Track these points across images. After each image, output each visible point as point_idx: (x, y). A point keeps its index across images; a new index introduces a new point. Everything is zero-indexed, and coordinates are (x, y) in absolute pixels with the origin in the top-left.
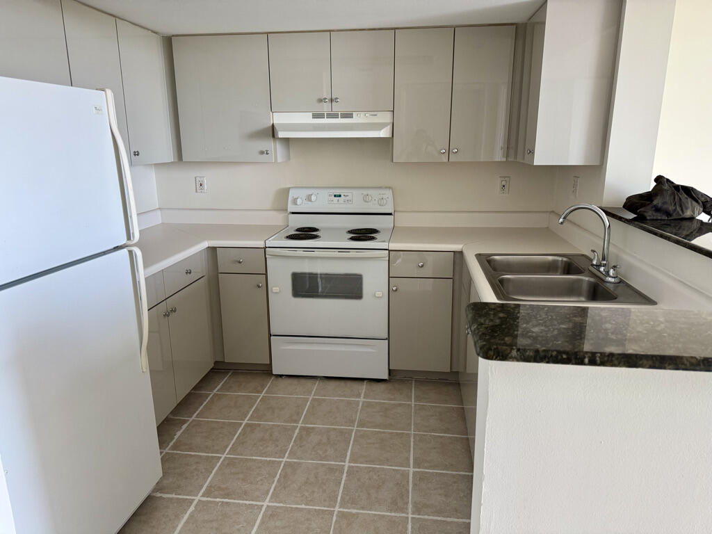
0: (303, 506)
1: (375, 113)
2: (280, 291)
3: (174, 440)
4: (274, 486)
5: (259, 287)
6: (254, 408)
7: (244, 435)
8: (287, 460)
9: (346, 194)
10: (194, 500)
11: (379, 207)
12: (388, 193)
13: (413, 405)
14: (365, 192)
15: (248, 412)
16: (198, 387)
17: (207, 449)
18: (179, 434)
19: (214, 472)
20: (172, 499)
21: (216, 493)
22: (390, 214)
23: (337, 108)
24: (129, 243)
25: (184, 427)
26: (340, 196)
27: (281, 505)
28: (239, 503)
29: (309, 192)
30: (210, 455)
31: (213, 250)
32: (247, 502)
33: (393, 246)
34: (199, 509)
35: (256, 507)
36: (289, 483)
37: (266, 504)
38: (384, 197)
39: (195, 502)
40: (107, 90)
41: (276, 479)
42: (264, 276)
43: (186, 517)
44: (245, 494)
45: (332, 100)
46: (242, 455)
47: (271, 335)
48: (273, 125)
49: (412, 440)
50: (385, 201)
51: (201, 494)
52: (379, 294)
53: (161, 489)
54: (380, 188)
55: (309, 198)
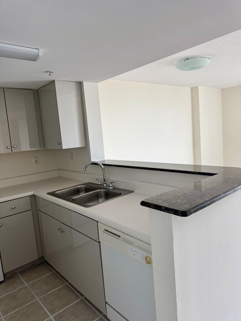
13: (28, 286)
49: (40, 302)
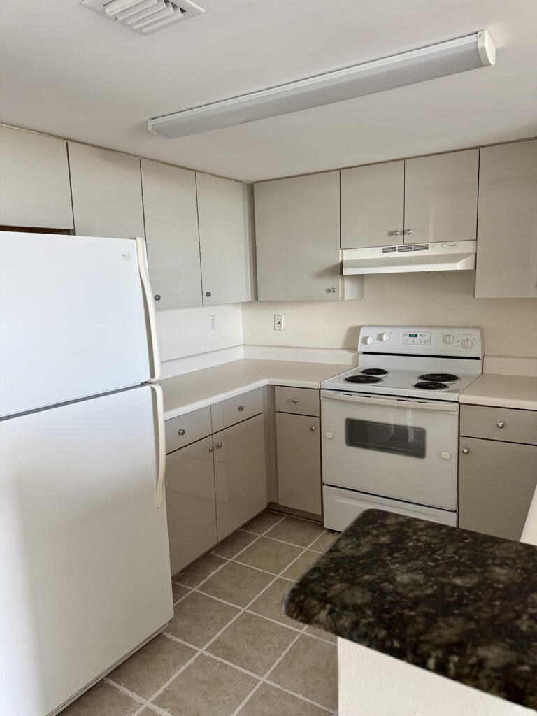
0: (300, 696)
1: (455, 243)
2: (333, 438)
3: (206, 580)
4: (279, 660)
5: (312, 430)
6: (293, 562)
7: (271, 591)
8: (306, 633)
9: (423, 334)
10: (197, 651)
11: (463, 349)
12: (476, 334)
14: (446, 332)
15: (285, 565)
16: (247, 526)
17: (230, 597)
18: (213, 573)
19: (227, 625)
20: (178, 644)
21: (221, 650)
22: (478, 359)
23: (409, 240)
24: (152, 380)
25: (221, 567)
26: (416, 336)
27: (278, 686)
28: (237, 670)
29: (380, 331)
30: (232, 605)
31: (272, 388)
32: (246, 672)
33: (464, 398)
34: (197, 664)
35: (252, 680)
36: (296, 661)
37: (264, 679)
38: (469, 338)
39: (197, 655)
40: (138, 239)
41: (285, 653)
42: (318, 419)
43: (184, 668)
44: (246, 661)
45: (404, 232)
46: (261, 613)
47: (323, 484)
48: (341, 263)
50: (470, 343)
51: (205, 647)
52: (446, 455)
53: (173, 630)
54: (467, 327)
55: (380, 337)
